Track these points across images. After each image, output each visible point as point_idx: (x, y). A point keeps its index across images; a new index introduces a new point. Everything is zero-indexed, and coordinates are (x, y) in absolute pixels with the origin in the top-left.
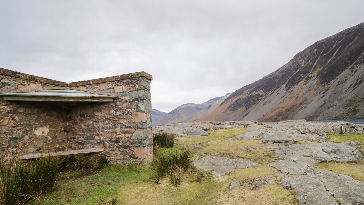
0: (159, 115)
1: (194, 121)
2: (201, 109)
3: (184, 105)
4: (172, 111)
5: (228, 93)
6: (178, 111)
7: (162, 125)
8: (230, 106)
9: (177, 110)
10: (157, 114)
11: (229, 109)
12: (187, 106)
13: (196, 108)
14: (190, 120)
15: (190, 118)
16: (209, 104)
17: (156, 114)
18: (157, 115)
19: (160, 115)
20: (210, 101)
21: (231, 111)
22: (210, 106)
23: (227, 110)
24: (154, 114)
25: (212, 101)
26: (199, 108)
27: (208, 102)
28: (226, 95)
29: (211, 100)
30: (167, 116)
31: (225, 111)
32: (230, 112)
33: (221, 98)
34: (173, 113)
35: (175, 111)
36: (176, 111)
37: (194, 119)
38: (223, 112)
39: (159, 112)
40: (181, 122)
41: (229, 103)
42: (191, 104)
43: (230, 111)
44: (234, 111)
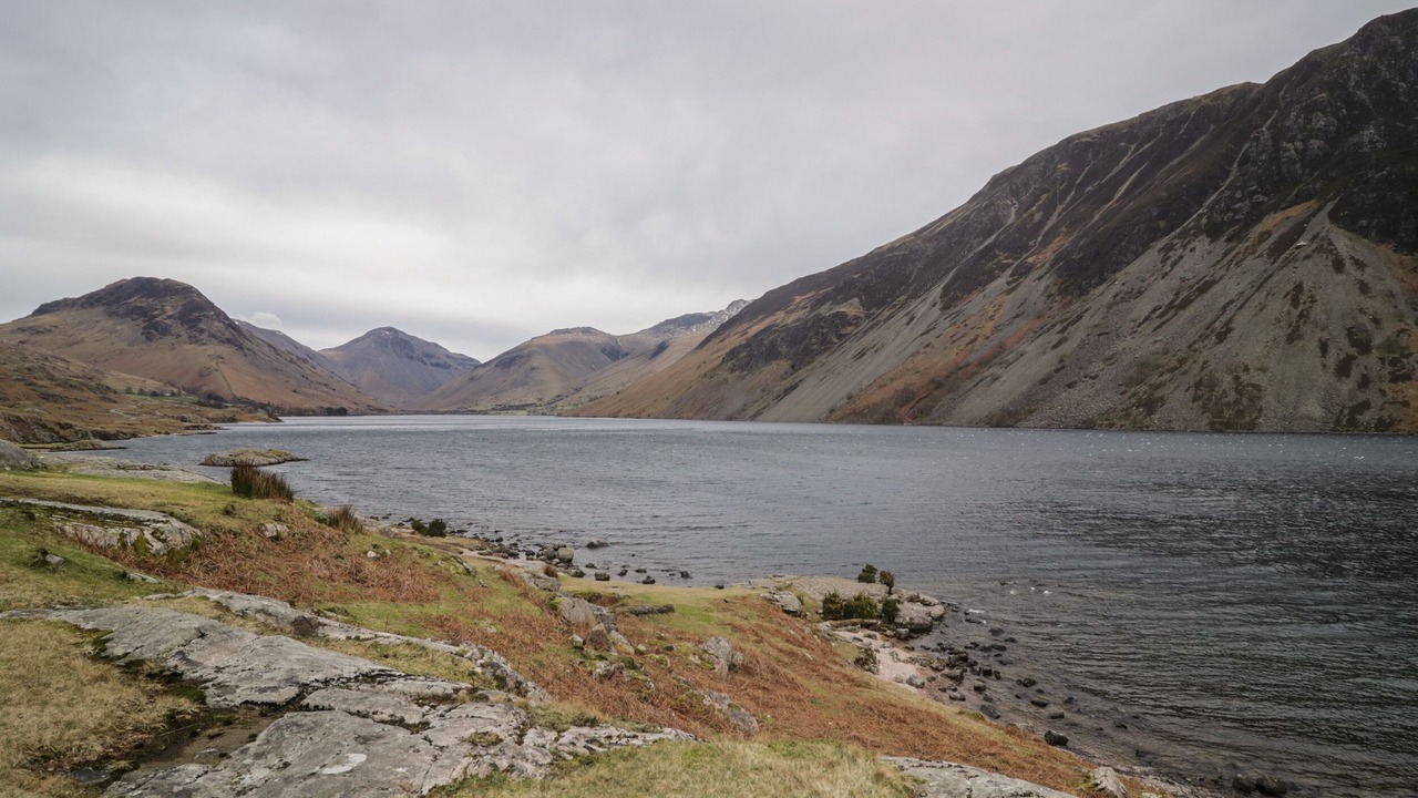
0: (446, 366)
1: (590, 400)
2: (627, 354)
3: (557, 332)
4: (504, 354)
5: (738, 301)
6: (529, 356)
7: (451, 409)
8: (733, 354)
9: (526, 352)
10: (438, 361)
11: (730, 365)
12: (569, 337)
13: (604, 351)
14: (577, 396)
15: (577, 390)
16: (660, 340)
17: (433, 361)
18: (437, 365)
19: (450, 366)
20: (666, 328)
21: (737, 373)
22: (662, 348)
23: (720, 365)
24: (425, 364)
25: (672, 326)
26: (618, 352)
27: (657, 329)
28: (728, 308)
29: (668, 322)
30: (481, 372)
31: (714, 369)
32: (731, 376)
33: (710, 318)
34: (507, 361)
35: (515, 355)
36: (521, 357)
37: (594, 395)
38: (705, 375)
39: (449, 355)
40: (538, 403)
41: (734, 340)
42: (587, 331)
43: (732, 370)
44: (745, 373)
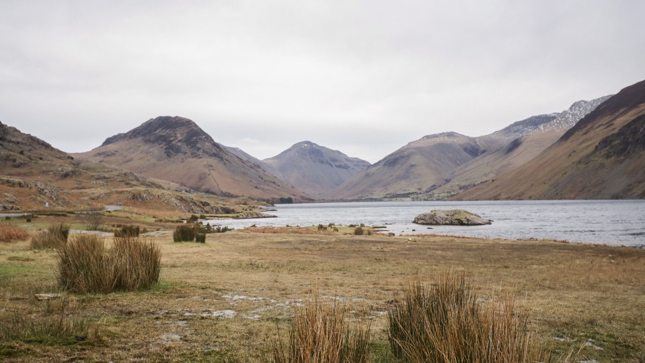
0: (346, 167)
1: (460, 188)
2: (484, 151)
3: (428, 137)
4: (390, 156)
5: (580, 102)
6: (408, 156)
7: (356, 197)
8: (605, 142)
9: (406, 153)
10: (340, 163)
11: (604, 151)
12: (438, 140)
13: (465, 149)
14: (448, 185)
15: (448, 181)
16: (513, 138)
17: (337, 164)
18: (340, 166)
19: (349, 167)
20: (515, 128)
21: (613, 158)
22: (516, 144)
23: (593, 153)
24: (332, 166)
26: (477, 150)
27: (508, 130)
28: (570, 109)
29: (517, 124)
30: (373, 170)
31: (588, 156)
32: (608, 162)
33: (553, 117)
34: (392, 161)
35: (397, 156)
36: (402, 157)
37: (462, 184)
38: (580, 162)
39: (348, 159)
40: (419, 192)
41: (599, 133)
42: (451, 135)
43: (608, 156)
44: (622, 158)
